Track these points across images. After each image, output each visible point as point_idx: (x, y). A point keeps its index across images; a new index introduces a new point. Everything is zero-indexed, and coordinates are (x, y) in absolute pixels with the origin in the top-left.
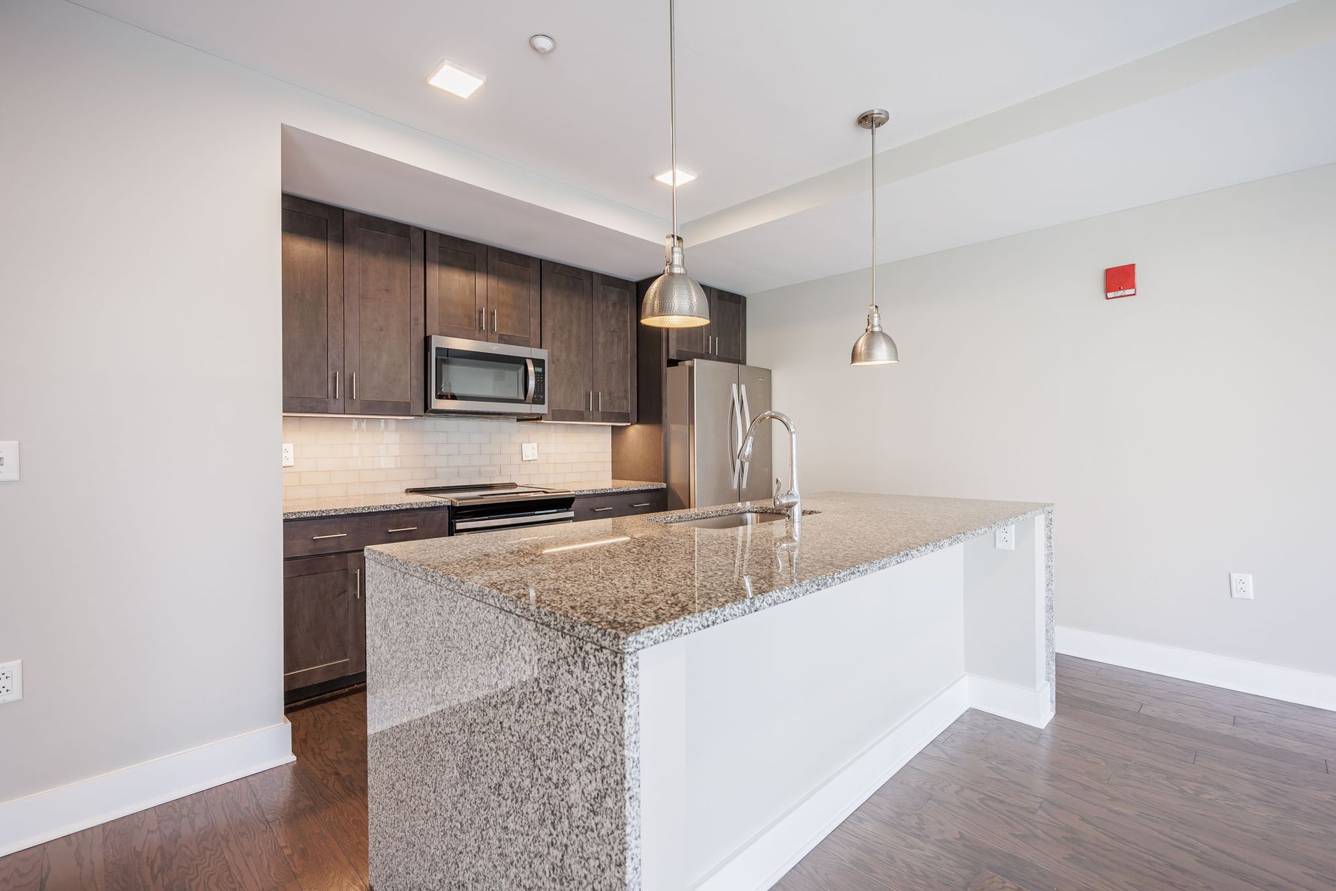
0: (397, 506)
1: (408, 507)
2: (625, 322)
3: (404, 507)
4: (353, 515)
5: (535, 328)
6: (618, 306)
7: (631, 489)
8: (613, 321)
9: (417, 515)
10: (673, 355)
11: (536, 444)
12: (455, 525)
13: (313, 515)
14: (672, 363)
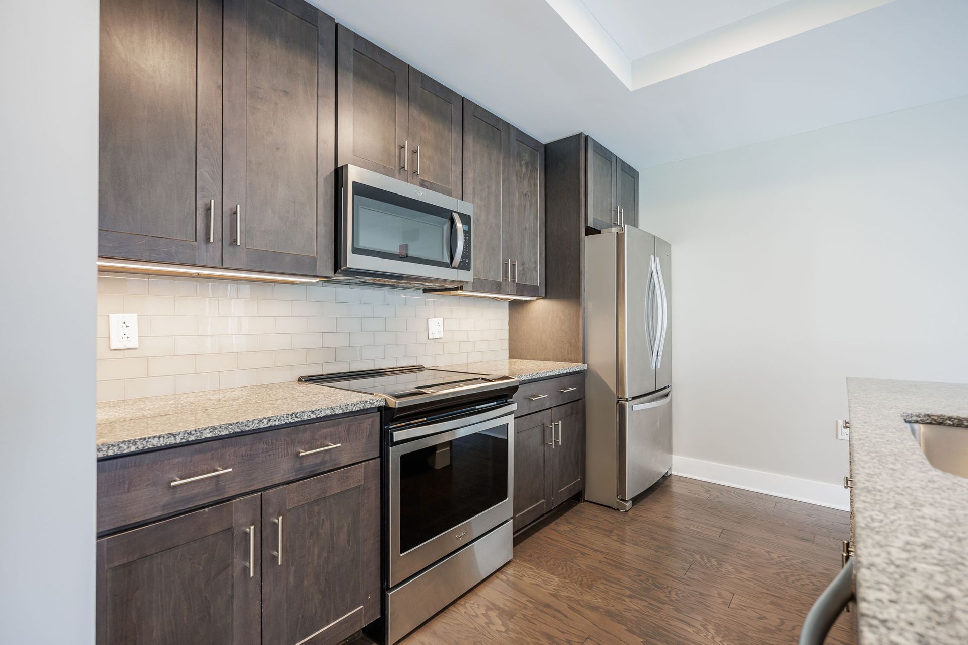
0: (312, 412)
1: (329, 412)
2: (536, 185)
3: (323, 414)
4: (243, 434)
5: (455, 178)
6: (530, 167)
7: (561, 373)
8: (526, 183)
9: (339, 424)
10: (591, 224)
11: (441, 320)
12: (392, 435)
13: (172, 441)
14: (590, 231)
